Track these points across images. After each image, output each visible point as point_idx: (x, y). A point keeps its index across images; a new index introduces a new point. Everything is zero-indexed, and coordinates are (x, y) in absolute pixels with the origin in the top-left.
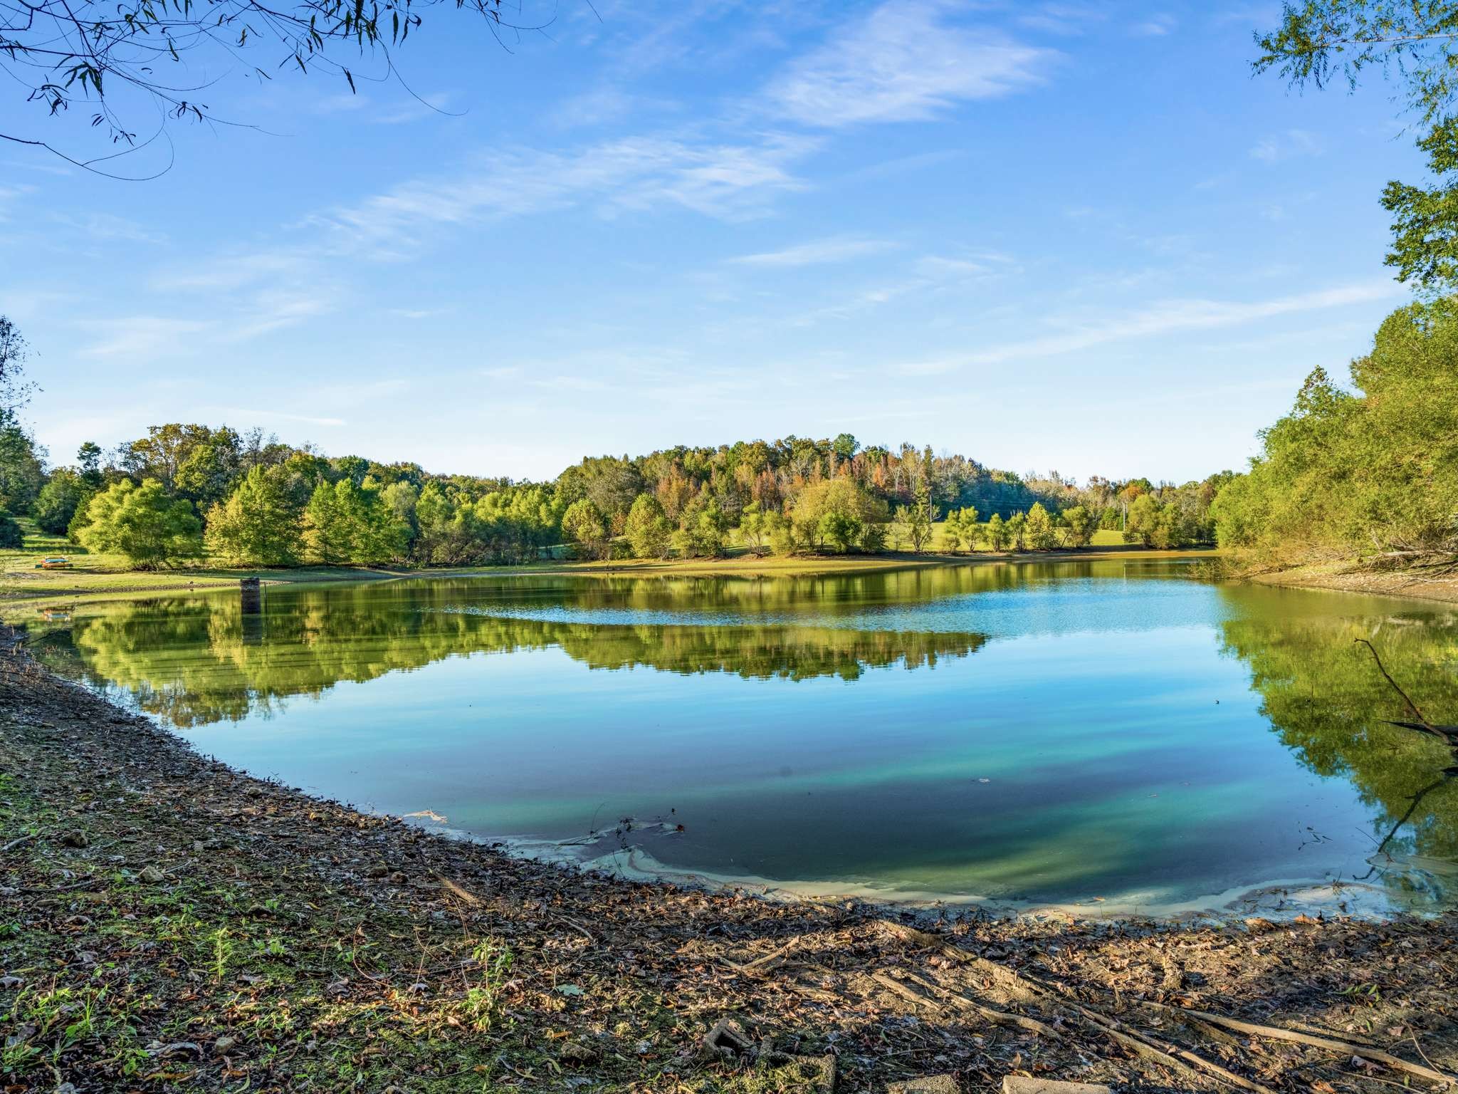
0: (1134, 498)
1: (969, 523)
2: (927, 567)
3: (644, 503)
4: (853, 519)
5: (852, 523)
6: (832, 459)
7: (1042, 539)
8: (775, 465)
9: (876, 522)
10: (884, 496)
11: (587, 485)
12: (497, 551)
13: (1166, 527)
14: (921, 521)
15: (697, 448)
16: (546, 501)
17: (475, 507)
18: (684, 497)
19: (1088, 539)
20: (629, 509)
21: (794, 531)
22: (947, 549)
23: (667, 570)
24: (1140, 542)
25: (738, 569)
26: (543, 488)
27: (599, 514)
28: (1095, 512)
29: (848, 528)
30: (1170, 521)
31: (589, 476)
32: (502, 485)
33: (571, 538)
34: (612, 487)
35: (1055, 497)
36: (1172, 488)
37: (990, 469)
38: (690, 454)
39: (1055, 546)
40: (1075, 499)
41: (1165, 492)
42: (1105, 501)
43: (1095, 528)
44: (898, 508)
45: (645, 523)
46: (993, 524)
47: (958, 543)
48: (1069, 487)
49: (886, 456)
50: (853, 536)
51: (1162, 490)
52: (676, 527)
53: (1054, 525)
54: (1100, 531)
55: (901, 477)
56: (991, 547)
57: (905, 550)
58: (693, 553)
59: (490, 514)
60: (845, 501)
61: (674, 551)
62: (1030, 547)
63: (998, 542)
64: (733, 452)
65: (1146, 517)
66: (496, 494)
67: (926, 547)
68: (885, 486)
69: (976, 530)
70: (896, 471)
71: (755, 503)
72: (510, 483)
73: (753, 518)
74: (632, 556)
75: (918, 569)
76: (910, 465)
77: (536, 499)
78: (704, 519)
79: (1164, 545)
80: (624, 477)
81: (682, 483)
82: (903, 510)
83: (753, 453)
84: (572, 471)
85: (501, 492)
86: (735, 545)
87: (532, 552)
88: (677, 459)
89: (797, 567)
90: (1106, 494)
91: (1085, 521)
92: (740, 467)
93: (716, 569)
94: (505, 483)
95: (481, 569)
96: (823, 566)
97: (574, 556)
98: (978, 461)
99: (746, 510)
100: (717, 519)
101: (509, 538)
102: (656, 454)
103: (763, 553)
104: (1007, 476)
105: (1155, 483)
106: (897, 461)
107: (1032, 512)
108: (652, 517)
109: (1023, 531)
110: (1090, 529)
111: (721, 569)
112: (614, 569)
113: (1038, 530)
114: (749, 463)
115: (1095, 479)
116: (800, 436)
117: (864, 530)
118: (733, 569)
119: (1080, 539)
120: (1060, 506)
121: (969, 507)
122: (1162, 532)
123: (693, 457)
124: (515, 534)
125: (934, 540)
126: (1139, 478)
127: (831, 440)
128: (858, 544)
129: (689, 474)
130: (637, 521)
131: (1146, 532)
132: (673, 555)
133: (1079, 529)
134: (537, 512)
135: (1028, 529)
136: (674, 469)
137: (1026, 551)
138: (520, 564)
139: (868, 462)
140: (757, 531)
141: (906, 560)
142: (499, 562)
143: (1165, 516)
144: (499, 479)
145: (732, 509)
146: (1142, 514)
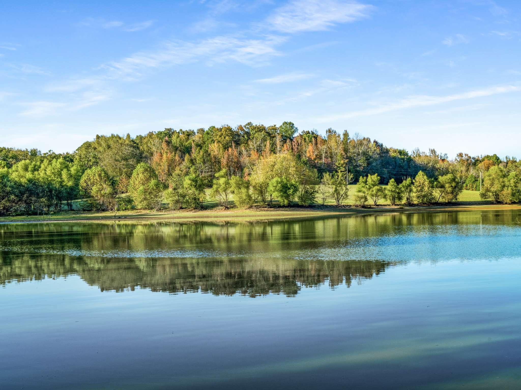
0: (488, 168)
1: (374, 185)
2: (344, 216)
3: (142, 169)
4: (293, 182)
5: (292, 185)
6: (278, 140)
7: (424, 196)
8: (238, 143)
9: (309, 184)
10: (314, 166)
11: (99, 155)
12: (28, 204)
13: (510, 188)
14: (340, 184)
15: (181, 130)
16: (67, 167)
17: (10, 170)
18: (171, 166)
19: (456, 196)
20: (131, 174)
21: (251, 191)
22: (358, 203)
23: (159, 218)
24: (492, 199)
25: (211, 217)
26: (65, 158)
27: (108, 177)
28: (461, 178)
29: (289, 189)
30: (513, 184)
31: (101, 149)
32: (32, 155)
33: (87, 195)
34: (118, 157)
35: (433, 167)
36: (514, 162)
37: (388, 147)
38: (176, 135)
39: (433, 201)
40: (447, 169)
41: (510, 164)
42: (467, 170)
43: (461, 189)
44: (324, 174)
45: (143, 184)
46: (390, 186)
47: (366, 200)
48: (443, 160)
49: (316, 137)
50: (293, 194)
51: (507, 163)
52: (166, 187)
53: (433, 187)
54: (464, 191)
55: (326, 152)
56: (389, 202)
57: (330, 204)
58: (179, 205)
59: (22, 177)
60: (287, 169)
61: (164, 204)
62: (416, 202)
63: (394, 198)
64: (208, 133)
65: (496, 182)
66: (28, 161)
67: (344, 202)
68: (315, 159)
69: (379, 190)
70: (323, 148)
71: (224, 170)
72: (38, 154)
73: (222, 181)
74: (133, 208)
75: (338, 217)
76: (333, 144)
77: (59, 166)
78: (187, 182)
79: (508, 201)
80: (127, 150)
81: (170, 156)
82: (328, 176)
83: (222, 134)
84: (88, 145)
85: (31, 160)
86: (209, 200)
87: (57, 205)
88: (167, 138)
89: (253, 216)
90: (468, 165)
91: (454, 184)
92: (213, 145)
93: (195, 217)
94: (34, 153)
95: (15, 218)
96: (272, 216)
97: (89, 209)
98: (380, 142)
99: (217, 175)
100: (196, 181)
101: (38, 194)
102: (151, 135)
103: (229, 206)
104: (400, 152)
105: (502, 158)
106: (324, 142)
107: (417, 178)
108: (148, 180)
109: (411, 191)
110: (457, 189)
111: (199, 217)
112: (120, 218)
113: (421, 190)
114: (219, 142)
115: (461, 155)
116: (256, 123)
117: (300, 190)
118: (208, 217)
119: (450, 196)
120: (437, 173)
121: (374, 174)
122: (507, 191)
123: (178, 137)
124: (43, 191)
125: (349, 197)
126: (491, 154)
127: (278, 126)
128: (296, 199)
129: (176, 149)
130: (137, 182)
131: (496, 192)
132: (164, 207)
133: (449, 190)
134: (60, 175)
135: (414, 190)
136: (164, 145)
137: (413, 205)
138: (46, 214)
139: (303, 142)
140: (225, 190)
141: (330, 211)
142: (28, 213)
143: (509, 181)
144: (29, 150)
145: (206, 174)
146: (493, 179)
